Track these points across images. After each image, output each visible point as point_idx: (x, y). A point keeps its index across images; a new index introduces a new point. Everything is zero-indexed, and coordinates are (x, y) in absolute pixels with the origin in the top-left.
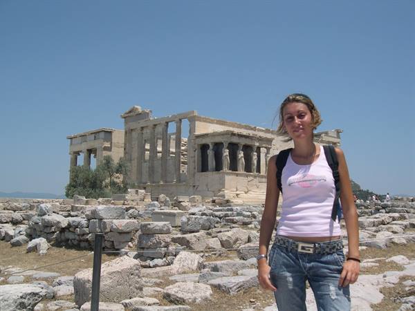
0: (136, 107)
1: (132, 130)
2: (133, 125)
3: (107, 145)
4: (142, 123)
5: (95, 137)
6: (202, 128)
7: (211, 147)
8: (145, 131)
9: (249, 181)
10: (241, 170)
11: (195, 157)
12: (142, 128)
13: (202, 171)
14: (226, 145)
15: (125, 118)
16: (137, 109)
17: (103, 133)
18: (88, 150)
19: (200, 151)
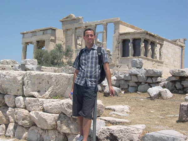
0: (72, 14)
1: (67, 30)
2: (69, 26)
3: (53, 38)
4: (76, 25)
5: (43, 33)
6: (124, 29)
7: (131, 41)
8: (77, 30)
9: (153, 64)
10: (149, 57)
11: (118, 47)
12: (76, 28)
13: (123, 57)
14: (143, 40)
15: (62, 22)
16: (72, 16)
17: (51, 30)
18: (37, 41)
19: (122, 43)
